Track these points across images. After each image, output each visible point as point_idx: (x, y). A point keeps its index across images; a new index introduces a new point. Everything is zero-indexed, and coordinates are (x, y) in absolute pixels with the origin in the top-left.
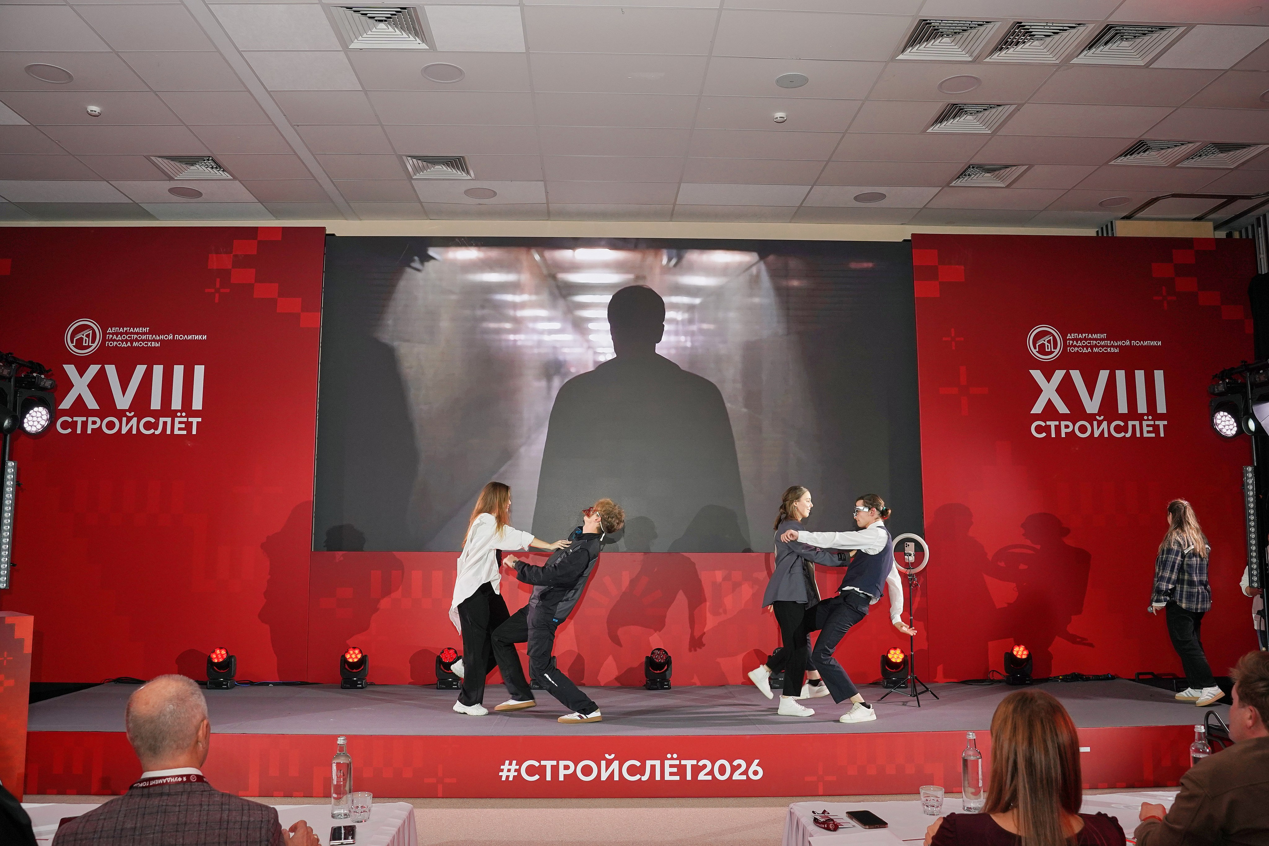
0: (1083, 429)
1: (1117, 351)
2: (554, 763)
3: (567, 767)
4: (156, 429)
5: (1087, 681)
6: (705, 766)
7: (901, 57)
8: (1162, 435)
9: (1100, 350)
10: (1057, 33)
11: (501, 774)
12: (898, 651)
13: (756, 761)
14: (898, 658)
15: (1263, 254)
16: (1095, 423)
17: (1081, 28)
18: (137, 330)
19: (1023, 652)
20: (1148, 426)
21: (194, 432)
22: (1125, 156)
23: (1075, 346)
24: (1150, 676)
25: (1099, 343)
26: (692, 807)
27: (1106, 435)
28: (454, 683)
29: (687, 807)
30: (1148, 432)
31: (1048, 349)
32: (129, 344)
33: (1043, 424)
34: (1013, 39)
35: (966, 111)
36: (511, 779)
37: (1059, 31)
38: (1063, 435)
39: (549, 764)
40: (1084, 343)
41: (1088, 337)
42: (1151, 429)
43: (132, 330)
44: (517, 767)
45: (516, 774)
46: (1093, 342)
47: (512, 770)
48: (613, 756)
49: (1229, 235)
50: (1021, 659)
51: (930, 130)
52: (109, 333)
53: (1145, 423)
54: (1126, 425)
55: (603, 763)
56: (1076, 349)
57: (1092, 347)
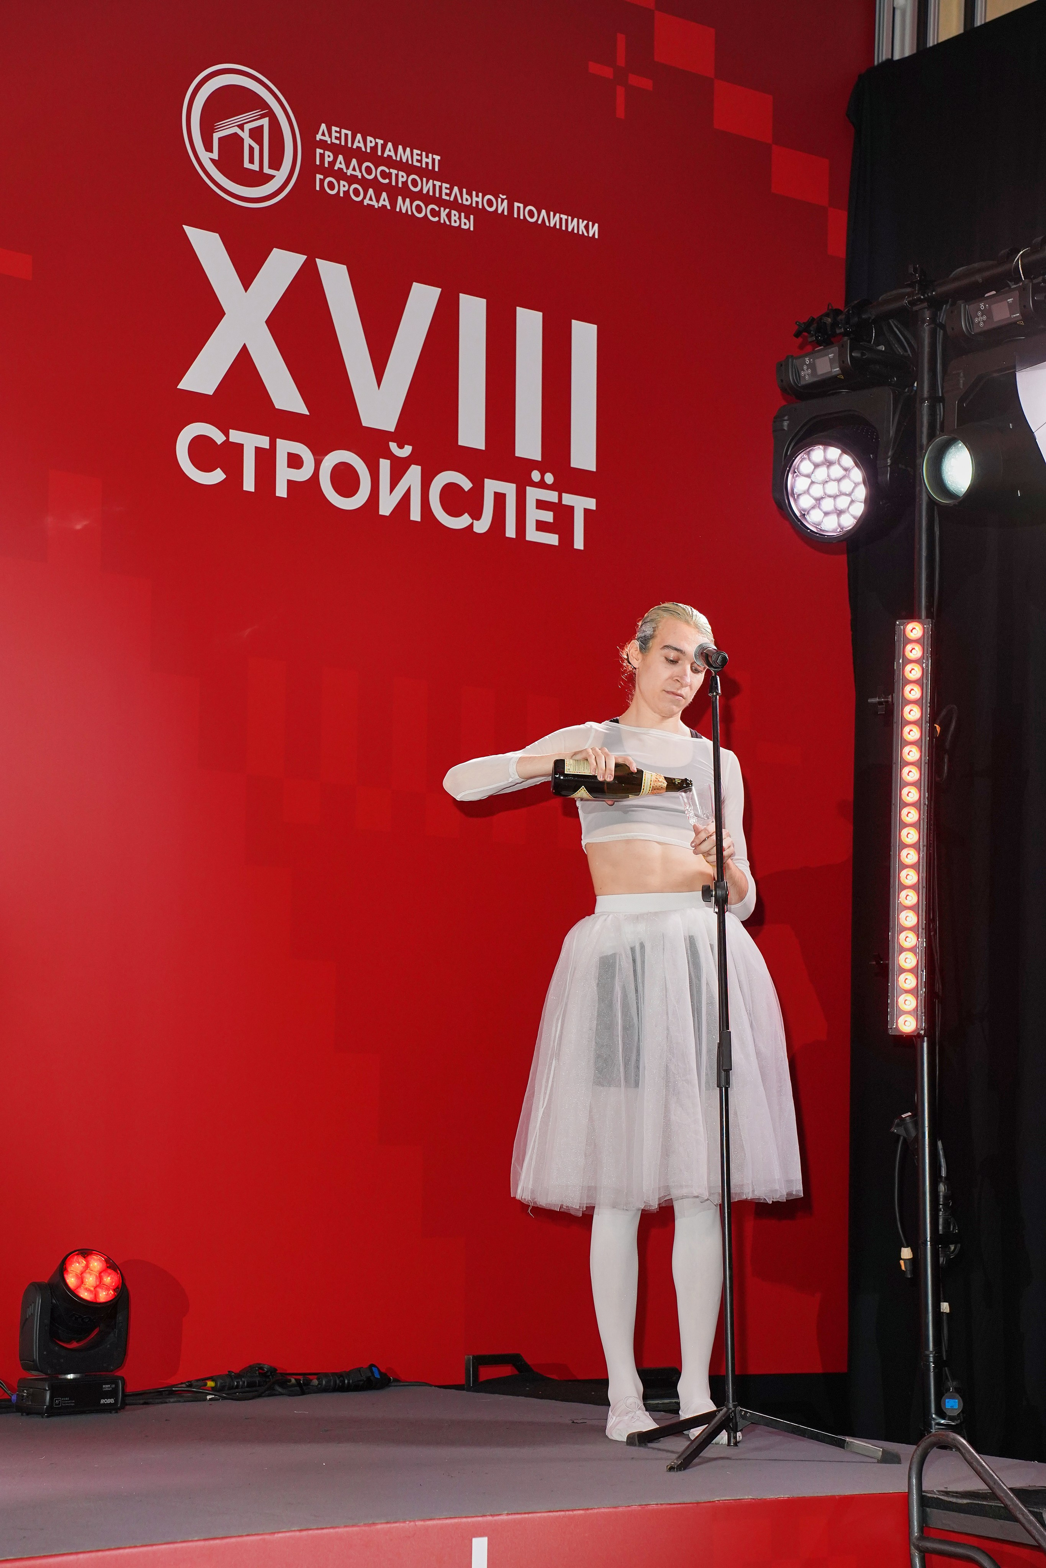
0: (345, 479)
1: (468, 224)
5: (303, 1393)
8: (579, 543)
9: (419, 209)
16: (385, 465)
19: (100, 1278)
20: (541, 505)
23: (340, 175)
24: (506, 1371)
25: (415, 183)
27: (415, 515)
30: (541, 526)
31: (251, 161)
38: (281, 491)
40: (369, 170)
41: (383, 151)
42: (548, 516)
46: (397, 175)
50: (92, 1307)
53: (533, 494)
54: (478, 491)
56: (344, 186)
57: (394, 192)
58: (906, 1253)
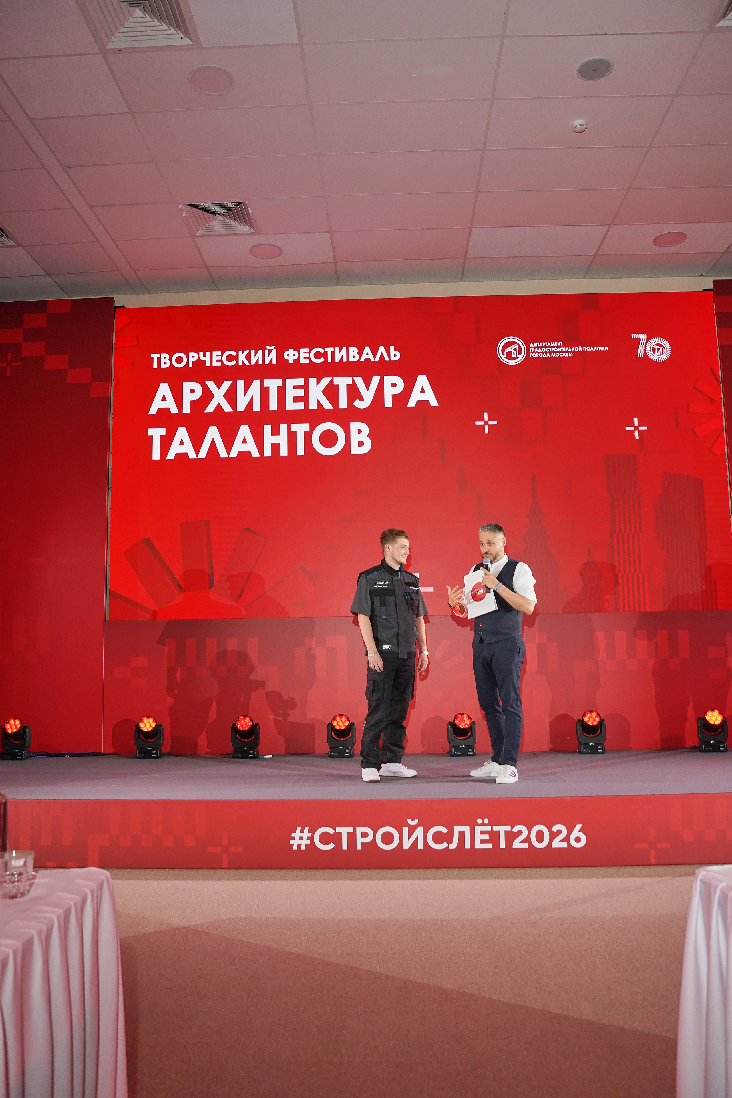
2: (351, 830)
3: (365, 835)
6: (520, 833)
7: (719, 25)
11: (291, 842)
12: (716, 713)
13: (579, 827)
14: (716, 719)
26: (507, 878)
28: (251, 752)
29: (502, 878)
36: (303, 848)
39: (345, 831)
44: (310, 835)
45: (308, 842)
47: (305, 838)
48: (416, 821)
55: (406, 829)
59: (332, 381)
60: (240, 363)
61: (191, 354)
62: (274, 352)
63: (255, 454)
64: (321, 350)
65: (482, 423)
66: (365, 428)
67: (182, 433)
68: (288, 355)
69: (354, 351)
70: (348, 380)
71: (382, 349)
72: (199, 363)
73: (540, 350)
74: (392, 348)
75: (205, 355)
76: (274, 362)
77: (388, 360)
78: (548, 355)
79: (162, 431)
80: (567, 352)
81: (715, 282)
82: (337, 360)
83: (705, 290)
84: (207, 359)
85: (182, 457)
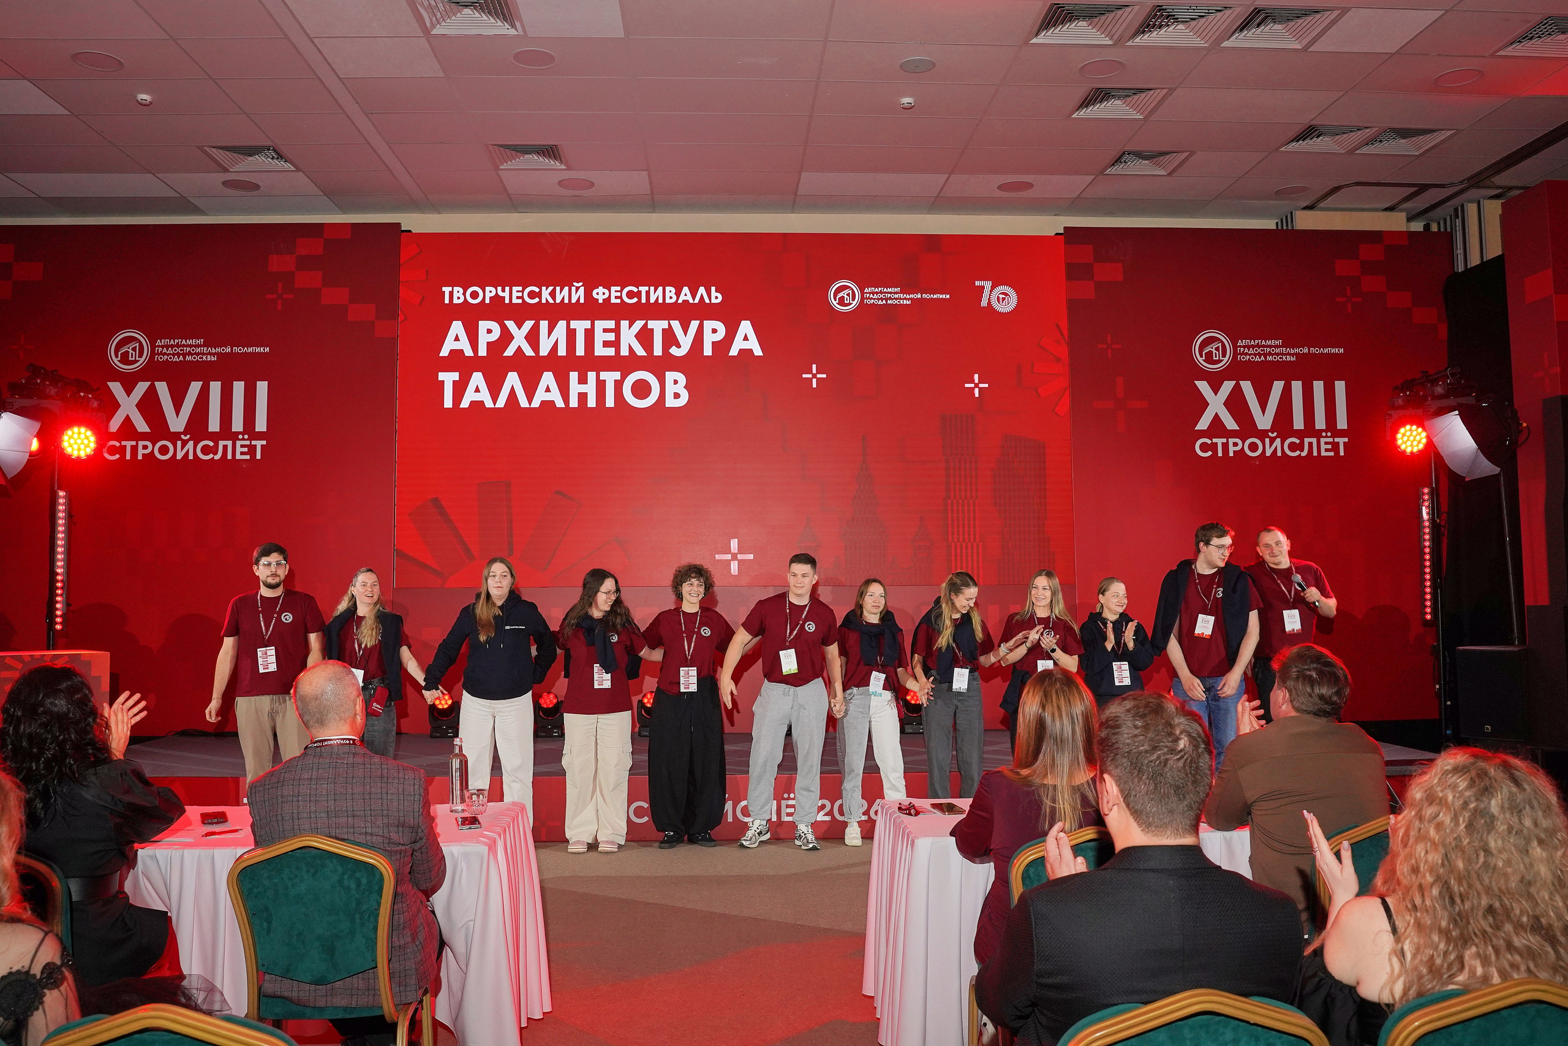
0: (1253, 447)
1: (1293, 359)
4: (216, 453)
7: (1035, 41)
8: (1342, 453)
9: (1275, 358)
10: (1203, 16)
15: (1460, 249)
16: (1267, 440)
17: (1228, 12)
18: (189, 342)
20: (1326, 443)
21: (258, 457)
22: (1297, 141)
23: (1247, 354)
25: (1273, 350)
27: (1279, 454)
30: (1327, 450)
31: (1216, 357)
32: (181, 358)
33: (1209, 442)
34: (1156, 21)
35: (1113, 96)
37: (1204, 14)
38: (1231, 454)
40: (1256, 350)
41: (1261, 343)
42: (1329, 447)
43: (184, 342)
46: (1266, 350)
49: (1427, 227)
51: (1075, 116)
52: (159, 346)
53: (1323, 440)
54: (1302, 443)
56: (1248, 357)
57: (1265, 355)
58: (1437, 686)
59: (646, 324)
60: (544, 301)
61: (488, 289)
62: (582, 290)
63: (560, 403)
64: (635, 289)
65: (810, 376)
66: (682, 378)
67: (477, 378)
68: (598, 294)
69: (671, 291)
70: (664, 324)
71: (702, 290)
72: (497, 299)
73: (875, 296)
74: (713, 289)
75: (503, 291)
76: (582, 301)
77: (709, 302)
78: (884, 302)
79: (455, 376)
80: (905, 299)
81: (1065, 228)
82: (652, 300)
83: (1057, 234)
84: (506, 295)
85: (477, 405)
